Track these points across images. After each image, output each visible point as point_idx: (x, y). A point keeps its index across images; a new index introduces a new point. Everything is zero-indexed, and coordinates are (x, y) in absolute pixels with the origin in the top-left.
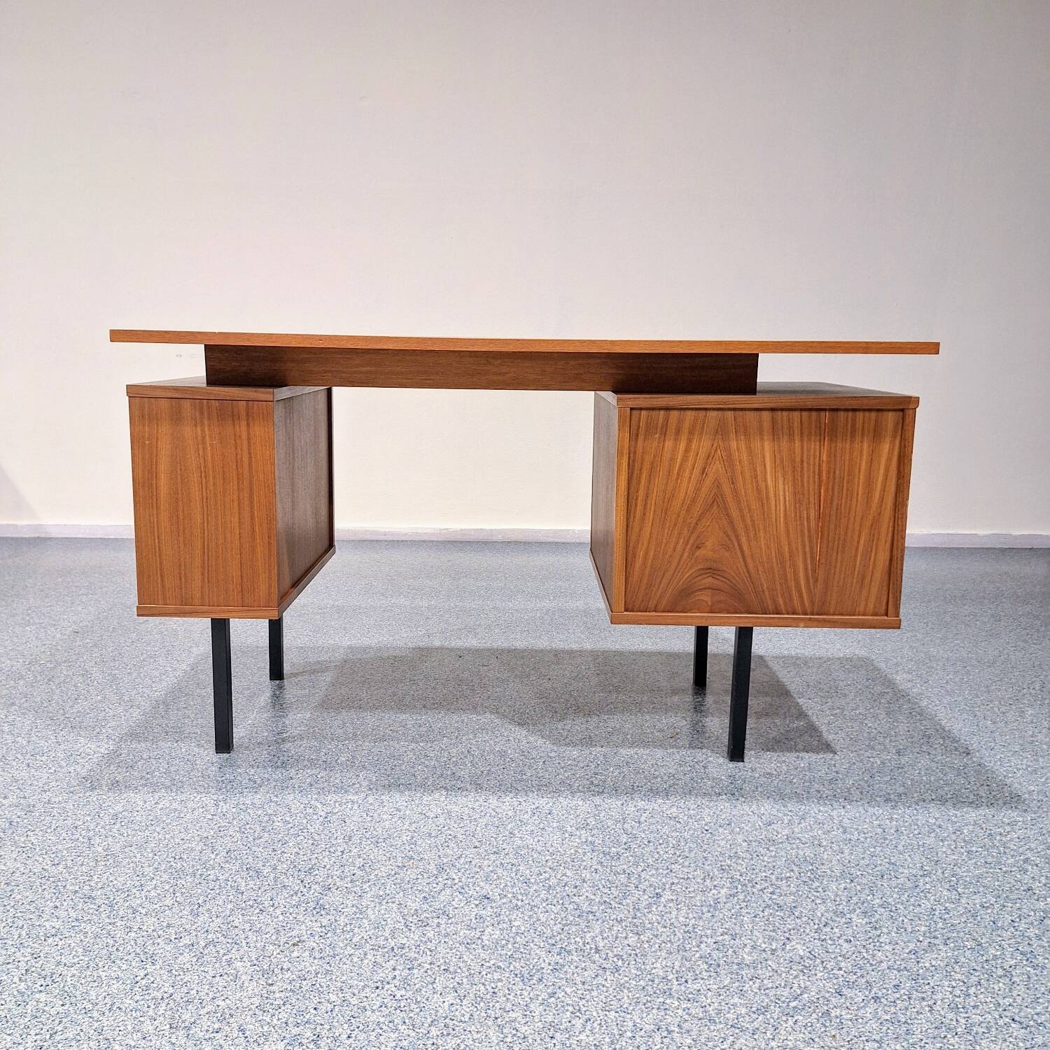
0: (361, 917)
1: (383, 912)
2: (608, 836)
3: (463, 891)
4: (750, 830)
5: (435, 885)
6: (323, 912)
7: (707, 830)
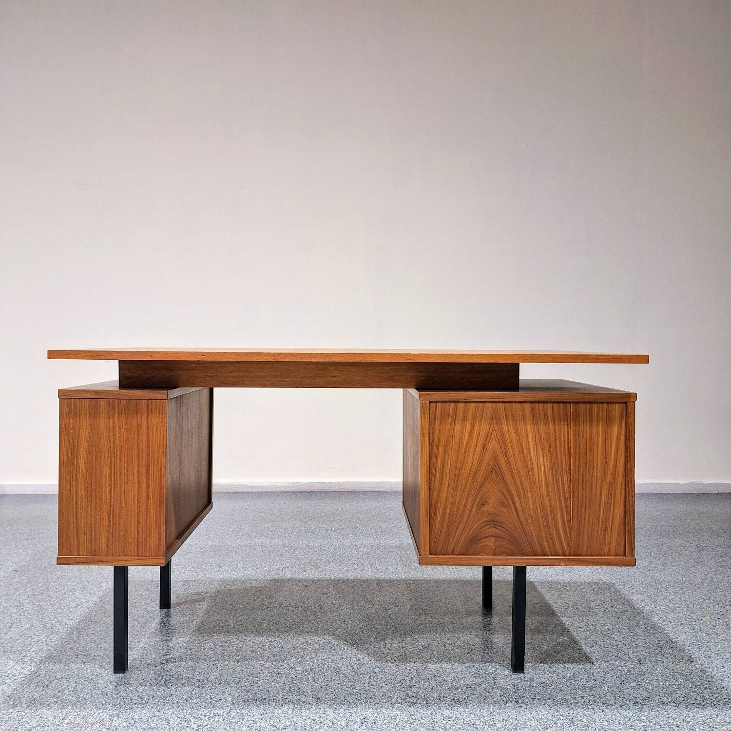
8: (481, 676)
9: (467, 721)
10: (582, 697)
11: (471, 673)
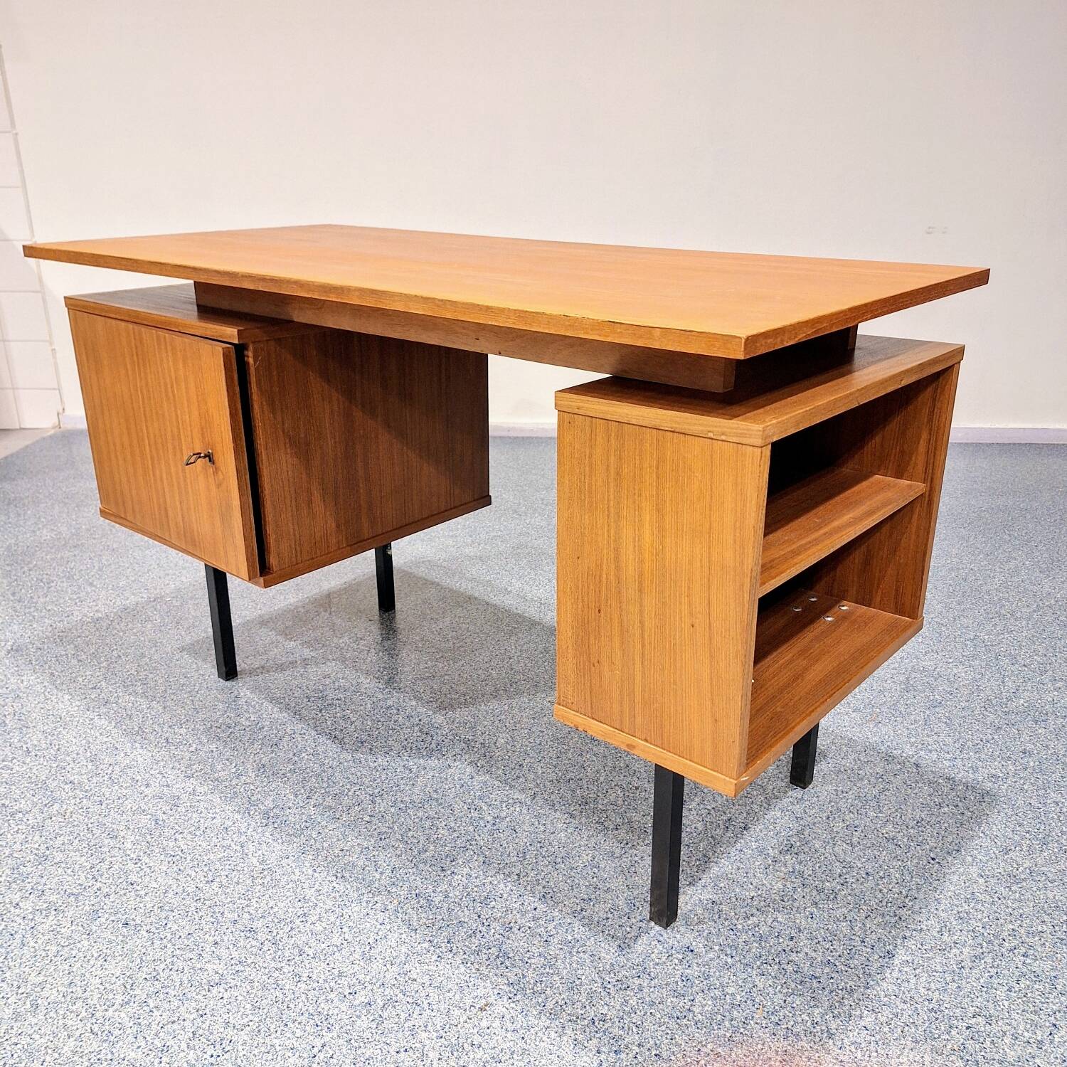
0: (551, 971)
1: (574, 965)
2: (818, 865)
3: (661, 939)
4: (984, 860)
5: (628, 929)
6: (508, 963)
7: (933, 859)
8: (895, 760)
9: (883, 834)
10: (1057, 804)
11: (880, 755)
